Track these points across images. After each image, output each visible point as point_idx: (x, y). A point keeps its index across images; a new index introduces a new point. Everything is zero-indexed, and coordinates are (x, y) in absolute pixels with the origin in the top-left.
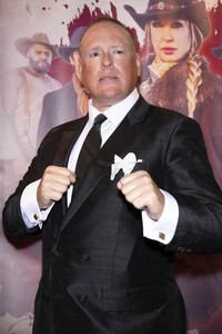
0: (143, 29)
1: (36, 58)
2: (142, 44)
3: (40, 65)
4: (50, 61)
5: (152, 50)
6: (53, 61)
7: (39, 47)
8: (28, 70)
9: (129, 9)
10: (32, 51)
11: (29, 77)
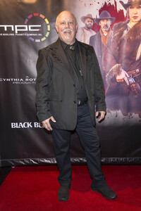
0: (126, 9)
1: (88, 23)
2: (125, 15)
3: (89, 26)
4: (92, 24)
5: (129, 18)
7: (89, 19)
8: (85, 28)
9: (121, 2)
10: (86, 21)
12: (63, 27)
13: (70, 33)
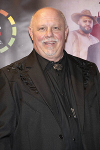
1: (84, 24)
3: (86, 29)
4: (92, 26)
6: (94, 26)
7: (85, 18)
8: (78, 32)
10: (81, 21)
11: (79, 36)
12: (42, 34)
13: (54, 43)
